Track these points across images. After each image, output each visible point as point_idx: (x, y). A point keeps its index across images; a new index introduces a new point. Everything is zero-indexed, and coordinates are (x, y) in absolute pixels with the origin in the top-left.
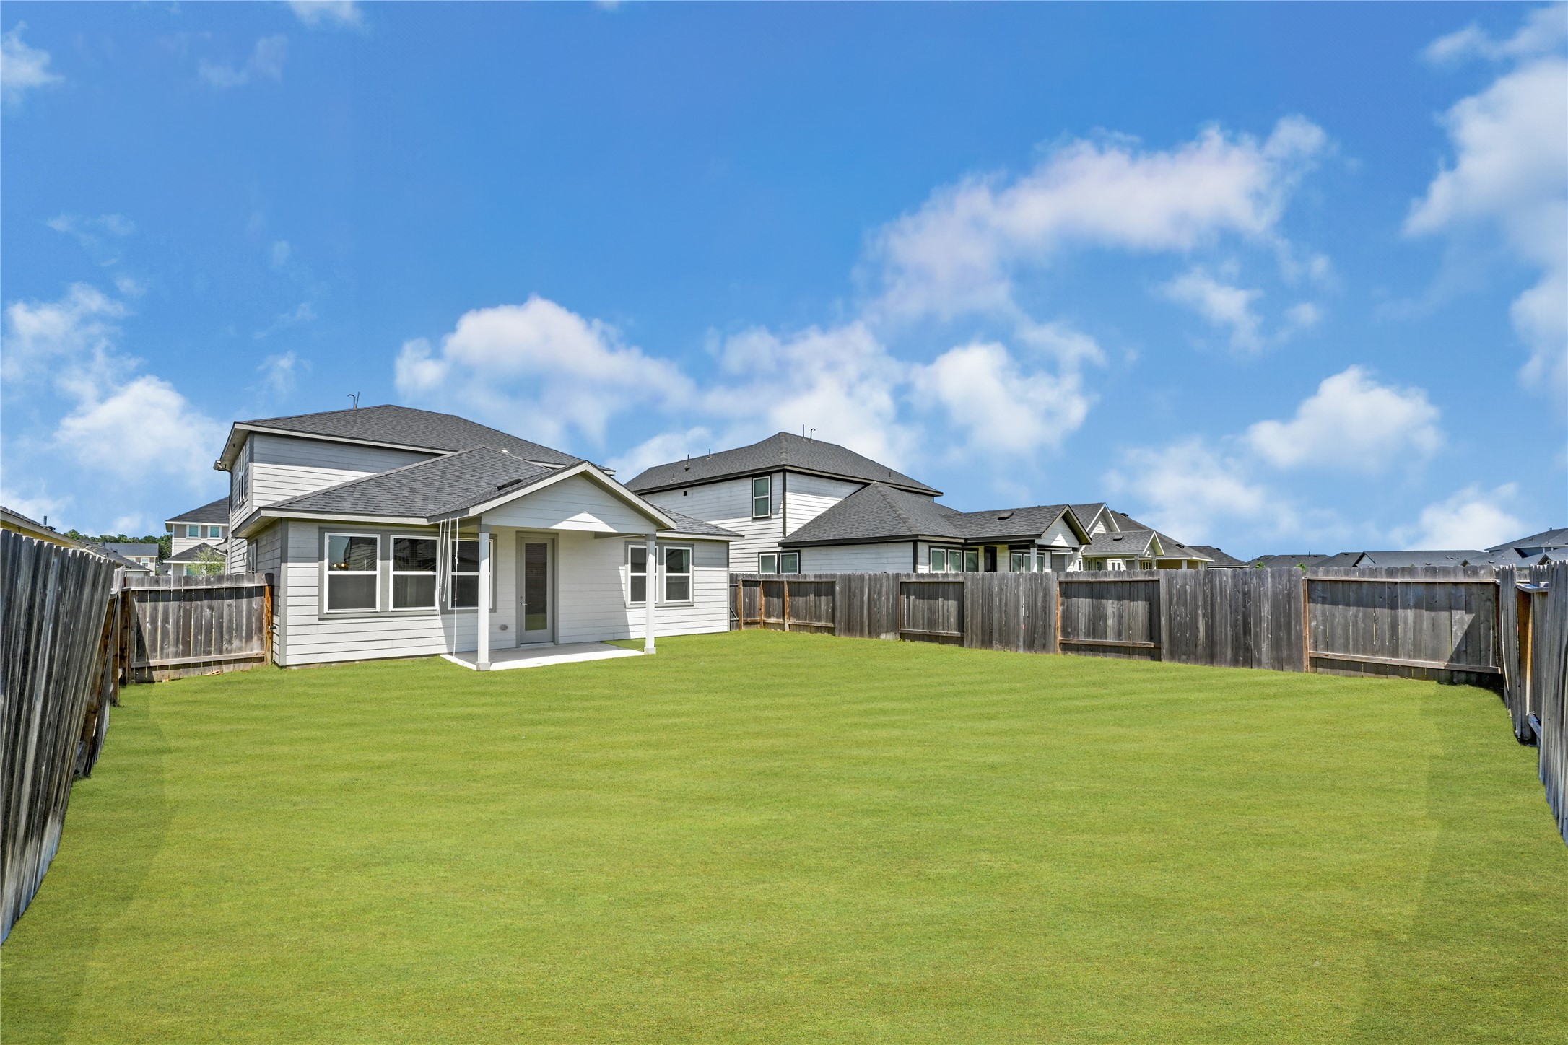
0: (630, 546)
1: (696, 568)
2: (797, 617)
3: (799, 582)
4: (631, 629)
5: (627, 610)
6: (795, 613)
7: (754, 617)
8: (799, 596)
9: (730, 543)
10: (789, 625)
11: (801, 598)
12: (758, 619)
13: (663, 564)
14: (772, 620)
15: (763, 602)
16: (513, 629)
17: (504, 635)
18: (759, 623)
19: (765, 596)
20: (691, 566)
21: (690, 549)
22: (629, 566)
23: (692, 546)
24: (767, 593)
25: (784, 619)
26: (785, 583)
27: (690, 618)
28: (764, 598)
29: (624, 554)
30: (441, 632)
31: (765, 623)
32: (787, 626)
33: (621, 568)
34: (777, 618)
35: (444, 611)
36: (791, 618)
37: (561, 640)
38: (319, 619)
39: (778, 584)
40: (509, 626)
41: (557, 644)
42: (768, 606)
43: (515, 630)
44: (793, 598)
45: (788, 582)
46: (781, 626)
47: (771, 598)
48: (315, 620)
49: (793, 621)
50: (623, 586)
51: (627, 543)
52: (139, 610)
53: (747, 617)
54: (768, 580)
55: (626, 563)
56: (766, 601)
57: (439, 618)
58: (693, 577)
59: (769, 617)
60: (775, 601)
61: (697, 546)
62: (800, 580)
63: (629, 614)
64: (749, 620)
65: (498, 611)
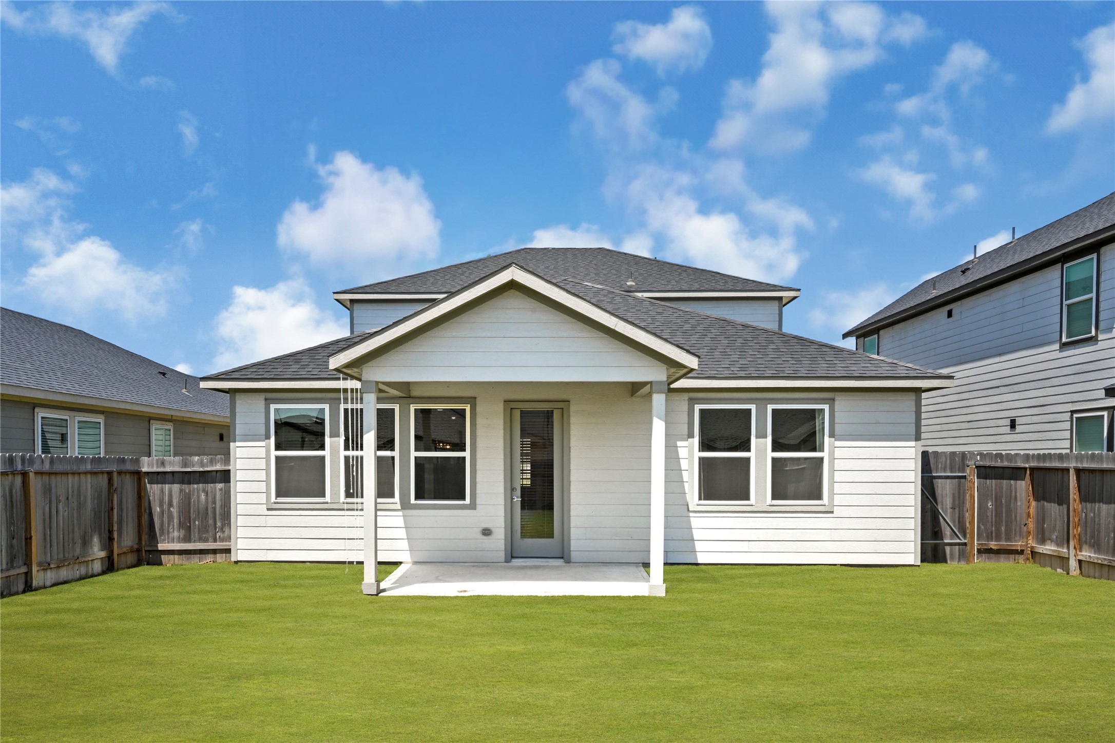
0: (698, 407)
1: (838, 443)
2: (1096, 546)
3: (1103, 471)
4: (699, 546)
5: (691, 514)
6: (1093, 537)
7: (1008, 539)
8: (1101, 501)
9: (924, 395)
10: (1080, 562)
11: (1104, 507)
12: (1018, 544)
13: (765, 437)
14: (1048, 548)
15: (1032, 511)
16: (500, 534)
17: (486, 542)
18: (1022, 552)
19: (1037, 499)
20: (826, 439)
21: (826, 407)
22: (696, 440)
23: (831, 401)
24: (1040, 494)
25: (1068, 548)
26: (1072, 472)
27: (826, 535)
28: (1034, 503)
29: (686, 420)
30: (402, 533)
31: (1033, 553)
32: (1073, 564)
33: (679, 444)
34: (1058, 545)
35: (405, 505)
36: (1085, 547)
37: (574, 556)
38: (268, 509)
39: (1060, 474)
40: (493, 530)
41: (568, 562)
42: (1041, 518)
43: (503, 537)
44: (1089, 505)
45: (1078, 471)
46: (1063, 561)
47: (1045, 503)
48: (263, 509)
49: (1087, 554)
50: (685, 475)
51: (692, 402)
52: (150, 492)
53: (989, 538)
54: (1042, 465)
55: (690, 435)
56: (1037, 508)
57: (400, 513)
58: (832, 459)
59: (1043, 541)
60: (1053, 508)
61: (841, 403)
62: (1105, 466)
63: (696, 522)
64: (993, 545)
65: (478, 507)
